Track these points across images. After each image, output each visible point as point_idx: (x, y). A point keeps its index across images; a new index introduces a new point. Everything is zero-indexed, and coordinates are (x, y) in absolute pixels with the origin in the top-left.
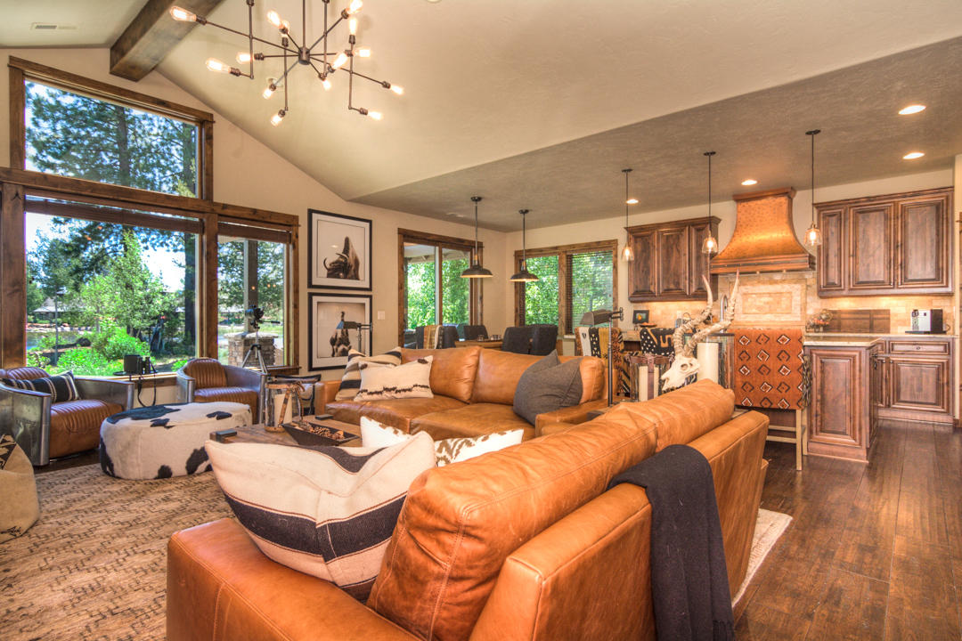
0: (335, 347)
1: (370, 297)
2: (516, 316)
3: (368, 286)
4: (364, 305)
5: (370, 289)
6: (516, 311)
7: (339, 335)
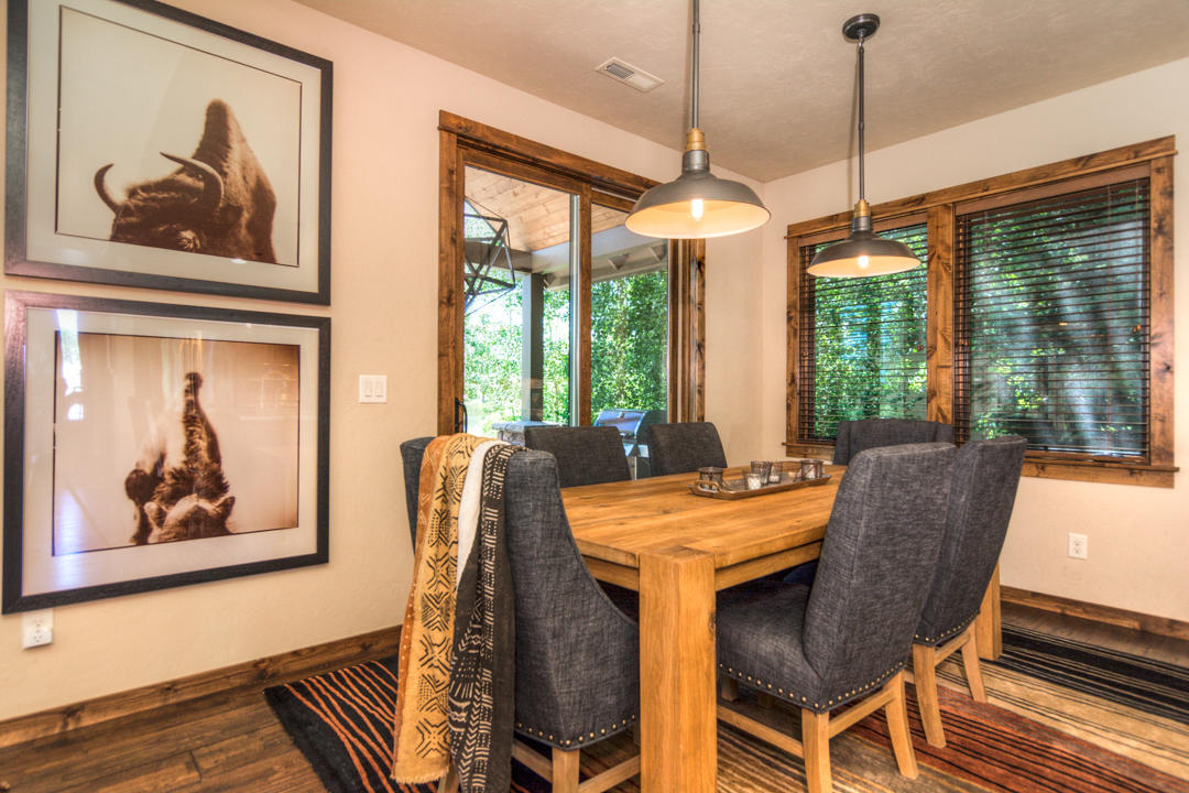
0: (151, 507)
1: (324, 325)
2: (790, 396)
3: (311, 284)
4: (293, 352)
5: (323, 297)
6: (792, 381)
7: (175, 460)
